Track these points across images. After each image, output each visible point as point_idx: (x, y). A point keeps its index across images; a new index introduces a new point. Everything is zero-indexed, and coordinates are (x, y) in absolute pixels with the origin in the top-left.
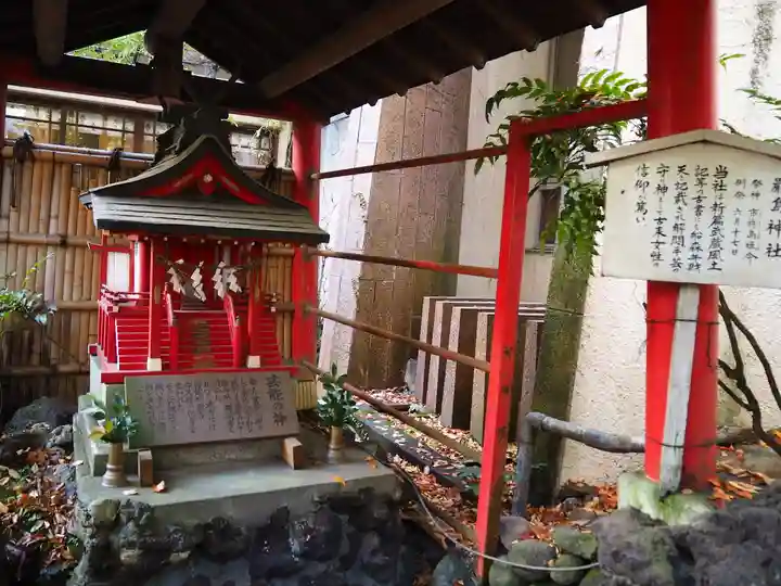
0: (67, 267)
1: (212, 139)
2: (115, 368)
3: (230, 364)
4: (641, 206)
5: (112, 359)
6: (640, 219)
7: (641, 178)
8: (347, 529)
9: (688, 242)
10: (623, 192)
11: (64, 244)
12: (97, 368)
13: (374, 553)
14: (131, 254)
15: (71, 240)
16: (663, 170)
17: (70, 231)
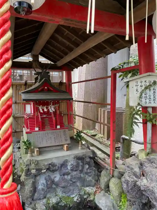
0: (17, 108)
1: (46, 79)
2: (29, 130)
3: (53, 128)
4: (137, 90)
5: (28, 128)
6: (137, 93)
7: (136, 84)
8: (81, 164)
9: (148, 97)
10: (133, 87)
11: (16, 103)
12: (25, 130)
13: (87, 169)
14: (31, 104)
15: (17, 102)
16: (141, 82)
17: (17, 100)
